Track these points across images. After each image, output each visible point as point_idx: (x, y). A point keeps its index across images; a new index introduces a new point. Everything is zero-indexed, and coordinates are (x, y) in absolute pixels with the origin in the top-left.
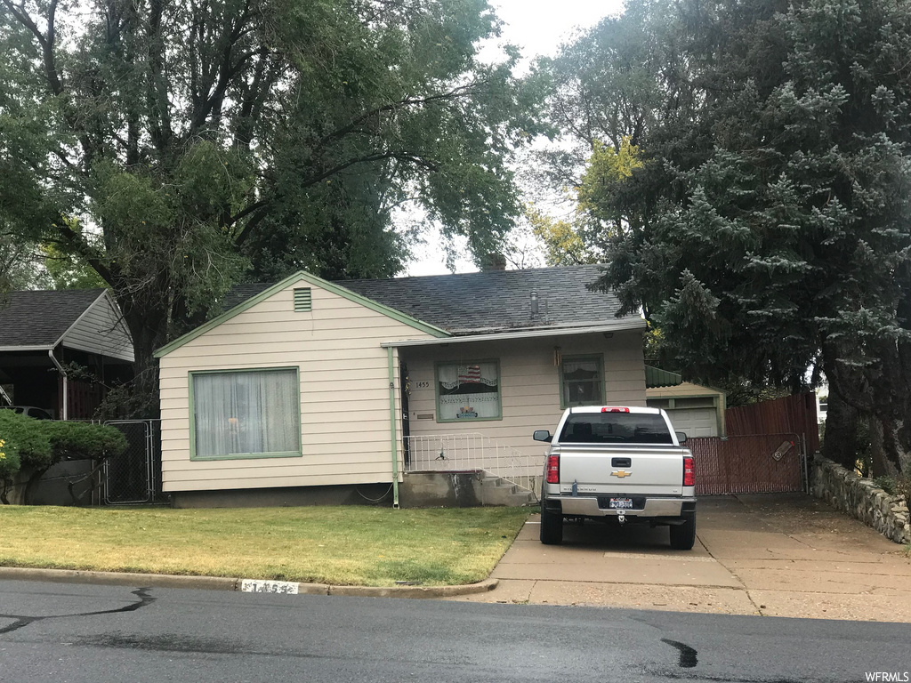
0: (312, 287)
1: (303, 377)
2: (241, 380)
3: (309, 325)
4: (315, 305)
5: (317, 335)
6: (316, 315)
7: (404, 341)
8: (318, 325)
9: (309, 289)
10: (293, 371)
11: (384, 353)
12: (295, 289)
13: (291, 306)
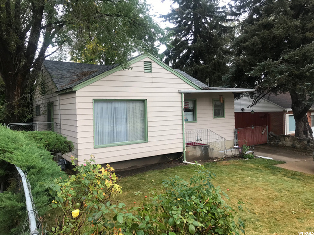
0: (152, 62)
1: (149, 105)
2: (117, 105)
3: (150, 80)
4: (153, 70)
5: (154, 85)
6: (153, 75)
7: (187, 90)
8: (155, 80)
9: (150, 62)
10: (143, 102)
11: (179, 95)
12: (145, 62)
13: (142, 69)
